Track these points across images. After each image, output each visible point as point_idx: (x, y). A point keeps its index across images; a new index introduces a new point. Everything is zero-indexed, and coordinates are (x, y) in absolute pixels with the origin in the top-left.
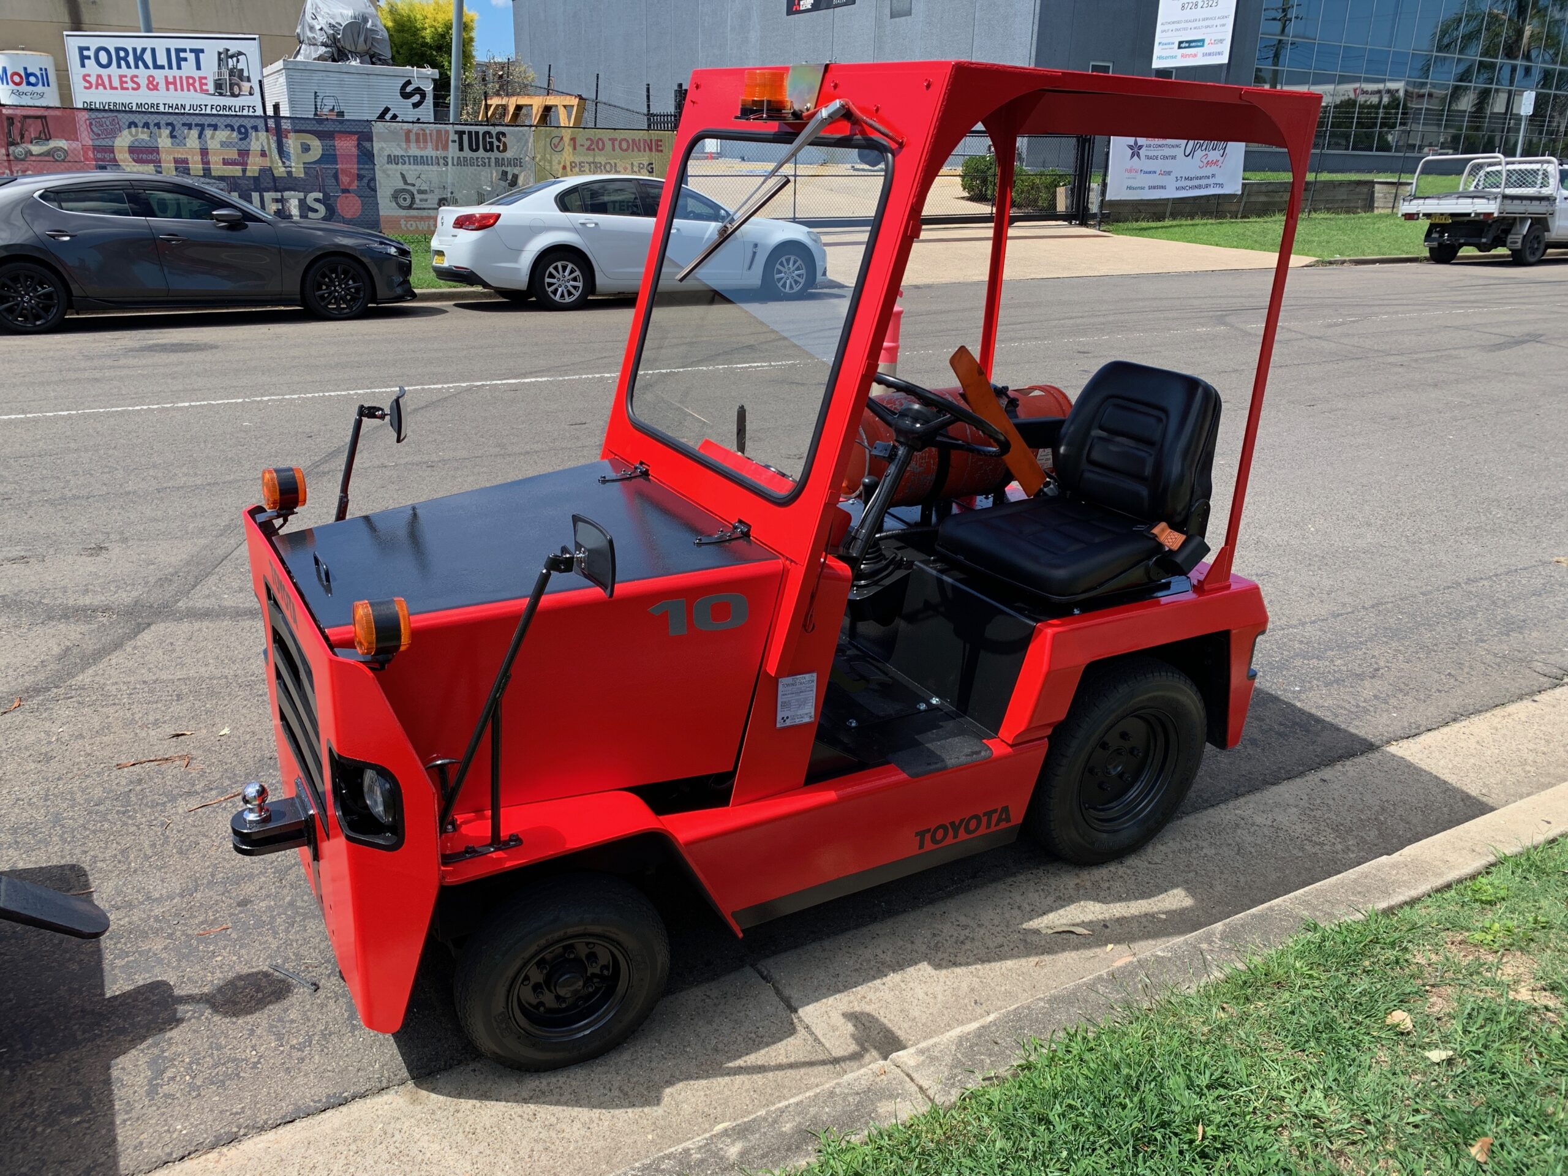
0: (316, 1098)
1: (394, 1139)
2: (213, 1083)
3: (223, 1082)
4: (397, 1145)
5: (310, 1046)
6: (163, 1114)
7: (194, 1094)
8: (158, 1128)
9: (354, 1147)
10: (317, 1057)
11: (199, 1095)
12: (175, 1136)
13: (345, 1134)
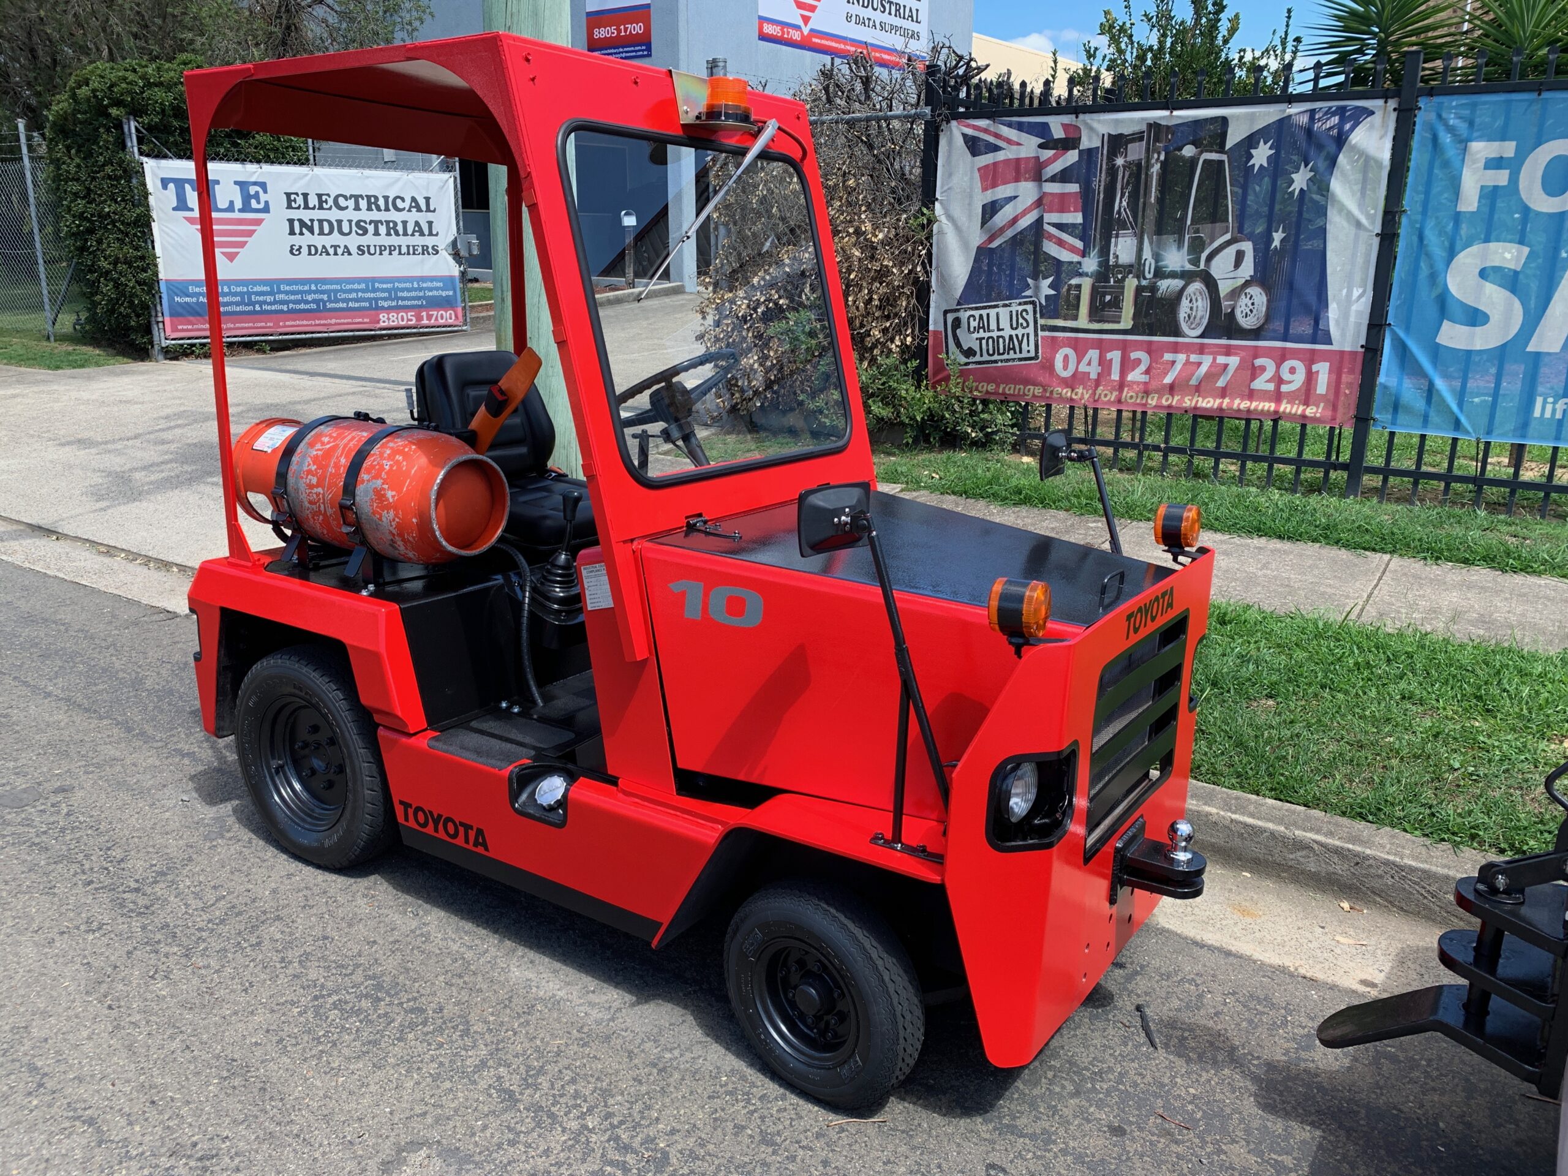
0: (1210, 952)
1: (1184, 911)
2: (1273, 1004)
3: (1265, 1000)
5: (1184, 978)
7: (1290, 1007)
9: (1211, 921)
11: (1288, 1004)
12: (1322, 994)
13: (1211, 929)
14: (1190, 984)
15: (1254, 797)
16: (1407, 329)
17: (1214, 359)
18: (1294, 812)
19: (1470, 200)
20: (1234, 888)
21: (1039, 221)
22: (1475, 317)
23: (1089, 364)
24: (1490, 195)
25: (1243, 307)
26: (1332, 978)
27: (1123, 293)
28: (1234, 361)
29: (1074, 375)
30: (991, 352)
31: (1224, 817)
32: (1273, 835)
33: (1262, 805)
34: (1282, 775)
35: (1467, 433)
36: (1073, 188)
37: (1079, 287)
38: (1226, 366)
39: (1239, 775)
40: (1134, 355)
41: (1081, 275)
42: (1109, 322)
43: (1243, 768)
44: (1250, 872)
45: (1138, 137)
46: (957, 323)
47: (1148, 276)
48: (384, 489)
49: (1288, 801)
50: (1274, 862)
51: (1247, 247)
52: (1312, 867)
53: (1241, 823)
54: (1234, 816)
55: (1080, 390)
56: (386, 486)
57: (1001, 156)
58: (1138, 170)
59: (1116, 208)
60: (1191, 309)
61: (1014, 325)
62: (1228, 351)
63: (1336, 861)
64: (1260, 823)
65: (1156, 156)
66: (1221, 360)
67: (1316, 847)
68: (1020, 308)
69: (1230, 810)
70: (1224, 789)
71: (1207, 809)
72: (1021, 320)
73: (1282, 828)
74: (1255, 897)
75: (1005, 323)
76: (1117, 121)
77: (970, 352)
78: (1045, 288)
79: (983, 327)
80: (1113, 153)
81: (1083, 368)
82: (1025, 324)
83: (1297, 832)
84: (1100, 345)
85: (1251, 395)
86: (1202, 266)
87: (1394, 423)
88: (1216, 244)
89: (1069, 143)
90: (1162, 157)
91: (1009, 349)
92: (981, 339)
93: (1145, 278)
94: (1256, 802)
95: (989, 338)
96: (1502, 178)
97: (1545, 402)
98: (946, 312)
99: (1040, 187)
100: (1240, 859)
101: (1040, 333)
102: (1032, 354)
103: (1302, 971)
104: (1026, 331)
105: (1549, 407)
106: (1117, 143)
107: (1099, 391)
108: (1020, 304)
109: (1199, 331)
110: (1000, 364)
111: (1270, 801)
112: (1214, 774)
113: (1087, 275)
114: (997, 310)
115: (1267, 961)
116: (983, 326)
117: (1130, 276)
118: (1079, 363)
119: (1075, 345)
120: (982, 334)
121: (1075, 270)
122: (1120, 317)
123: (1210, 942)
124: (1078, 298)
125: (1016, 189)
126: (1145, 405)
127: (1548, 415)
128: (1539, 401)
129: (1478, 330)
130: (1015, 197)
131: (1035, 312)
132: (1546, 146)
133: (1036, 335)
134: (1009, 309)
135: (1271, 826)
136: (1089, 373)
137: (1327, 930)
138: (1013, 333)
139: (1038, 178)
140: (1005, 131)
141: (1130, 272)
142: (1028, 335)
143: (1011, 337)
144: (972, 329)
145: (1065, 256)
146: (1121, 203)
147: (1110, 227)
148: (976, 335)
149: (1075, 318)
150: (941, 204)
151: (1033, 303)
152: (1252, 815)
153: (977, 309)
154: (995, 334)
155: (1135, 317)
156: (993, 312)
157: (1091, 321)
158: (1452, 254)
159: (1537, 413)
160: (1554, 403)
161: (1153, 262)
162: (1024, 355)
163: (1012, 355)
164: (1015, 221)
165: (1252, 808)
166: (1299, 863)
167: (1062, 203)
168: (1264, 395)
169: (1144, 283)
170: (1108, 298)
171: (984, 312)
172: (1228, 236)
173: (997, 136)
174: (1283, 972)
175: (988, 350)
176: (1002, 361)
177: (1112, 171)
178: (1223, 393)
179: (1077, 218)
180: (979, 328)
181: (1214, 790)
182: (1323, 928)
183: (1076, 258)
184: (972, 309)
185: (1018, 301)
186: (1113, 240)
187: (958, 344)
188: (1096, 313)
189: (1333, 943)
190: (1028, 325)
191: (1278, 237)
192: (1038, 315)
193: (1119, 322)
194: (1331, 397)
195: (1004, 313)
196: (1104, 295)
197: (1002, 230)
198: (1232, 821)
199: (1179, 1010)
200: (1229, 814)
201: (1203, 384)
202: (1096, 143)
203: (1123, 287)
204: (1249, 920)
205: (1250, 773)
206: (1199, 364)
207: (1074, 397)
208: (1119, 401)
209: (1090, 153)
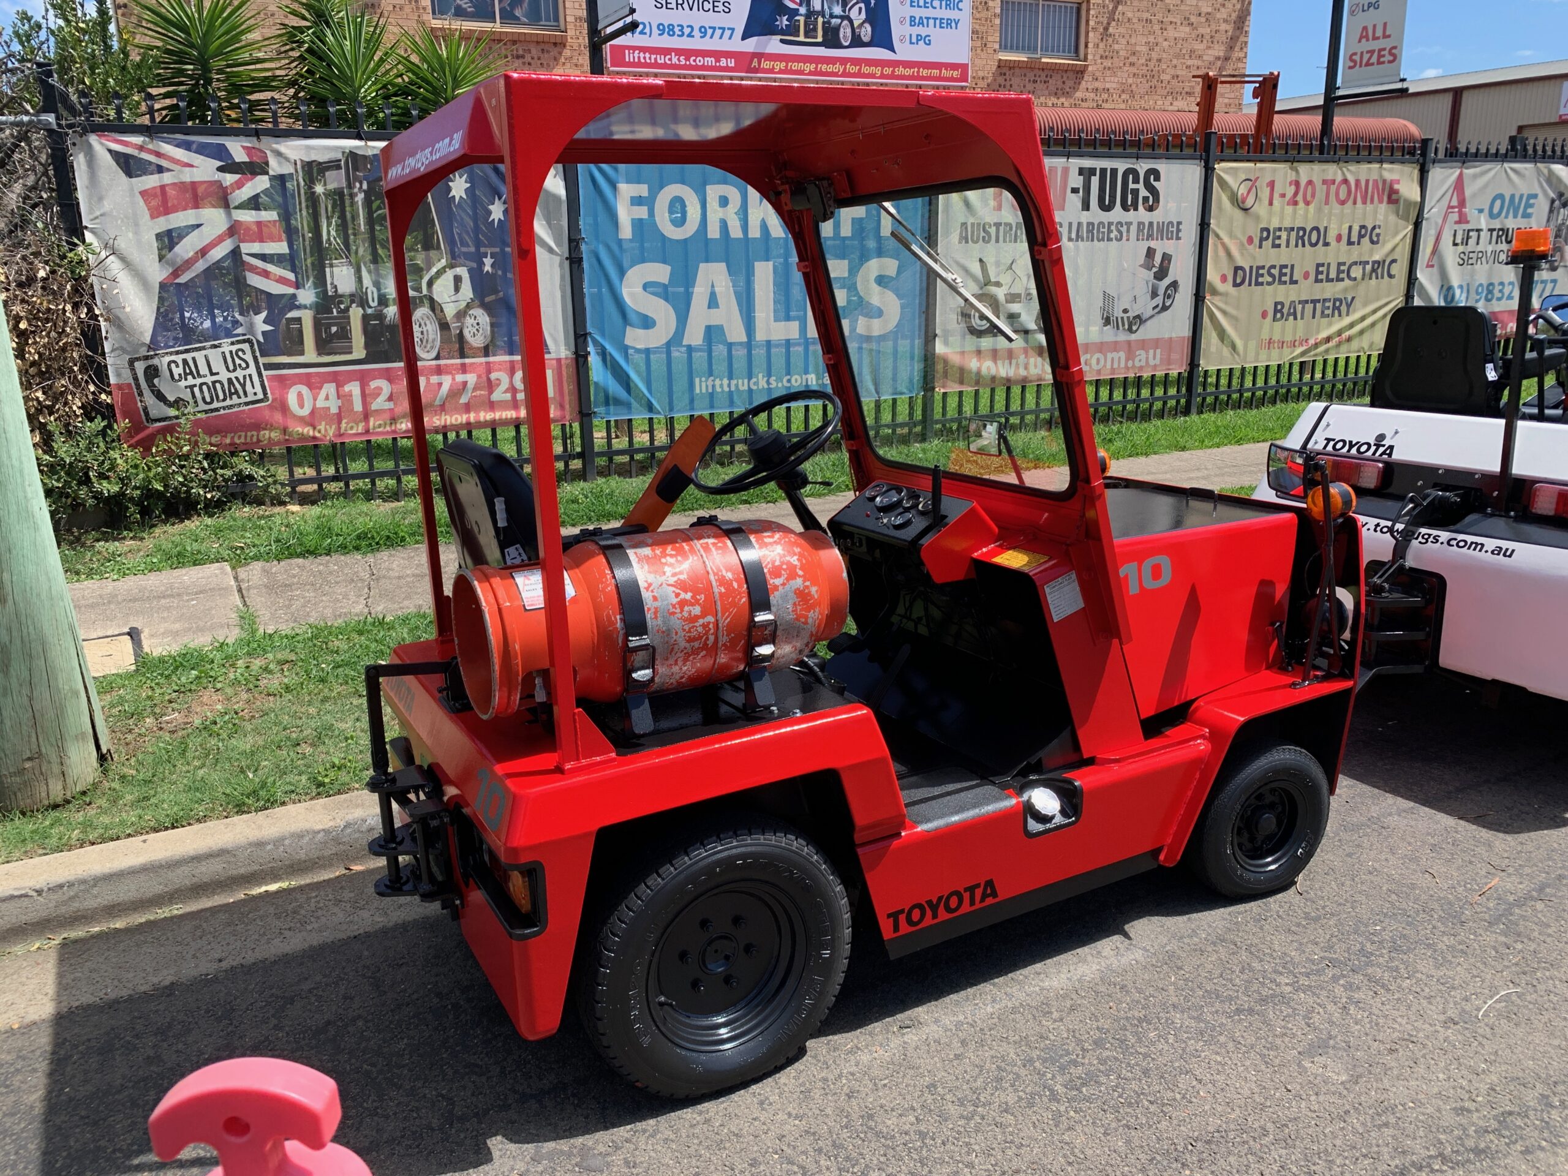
16: (603, 335)
17: (454, 379)
19: (626, 232)
21: (235, 253)
22: (647, 323)
23: (327, 398)
24: (638, 224)
25: (470, 328)
27: (349, 323)
28: (471, 378)
29: (313, 413)
30: (208, 399)
35: (659, 413)
36: (270, 216)
37: (299, 320)
38: (465, 383)
40: (374, 384)
41: (299, 307)
42: (340, 353)
45: (334, 165)
46: (152, 372)
47: (372, 304)
48: (807, 587)
51: (463, 271)
55: (322, 427)
56: (808, 583)
57: (167, 178)
58: (339, 198)
59: (325, 237)
60: (422, 333)
61: (231, 367)
62: (464, 369)
65: (358, 185)
66: (460, 378)
68: (234, 348)
72: (238, 361)
75: (218, 365)
76: (308, 147)
77: (178, 403)
78: (260, 323)
79: (191, 373)
80: (311, 181)
81: (321, 403)
82: (244, 365)
84: (335, 378)
85: (492, 406)
86: (425, 291)
87: (608, 413)
88: (434, 270)
89: (254, 168)
90: (365, 186)
91: (231, 394)
92: (192, 387)
93: (370, 307)
95: (201, 385)
96: (642, 212)
97: (701, 381)
98: (131, 362)
99: (229, 215)
101: (265, 373)
102: (260, 396)
104: (247, 372)
105: (704, 385)
106: (313, 170)
107: (343, 425)
108: (233, 343)
109: (434, 354)
110: (222, 412)
113: (305, 307)
114: (204, 352)
116: (190, 370)
117: (354, 305)
118: (315, 399)
119: (307, 381)
120: (191, 381)
121: (291, 302)
122: (351, 347)
124: (300, 331)
125: (197, 217)
126: (394, 432)
127: (704, 390)
128: (697, 380)
129: (650, 331)
130: (199, 226)
131: (253, 352)
132: (666, 189)
133: (260, 375)
134: (220, 350)
136: (328, 408)
138: (232, 375)
139: (225, 204)
140: (167, 149)
141: (352, 302)
142: (250, 376)
143: (230, 381)
144: (177, 377)
145: (276, 289)
146: (329, 232)
147: (321, 256)
148: (183, 383)
149: (302, 353)
150: (92, 231)
151: (249, 341)
153: (177, 353)
154: (209, 379)
155: (367, 346)
156: (199, 356)
157: (319, 354)
158: (622, 273)
159: (697, 391)
160: (706, 381)
161: (375, 290)
162: (251, 398)
163: (235, 400)
164: (203, 252)
167: (260, 233)
168: (503, 405)
169: (369, 311)
170: (334, 329)
171: (188, 357)
172: (443, 262)
173: (158, 154)
175: (204, 399)
176: (224, 408)
177: (313, 199)
178: (467, 408)
179: (282, 248)
180: (186, 374)
183: (291, 291)
184: (171, 353)
185: (229, 340)
186: (328, 270)
187: (160, 396)
188: (322, 346)
190: (248, 366)
191: (488, 262)
192: (258, 354)
193: (351, 353)
194: (558, 399)
195: (215, 356)
196: (329, 326)
197: (188, 264)
201: (447, 404)
202: (287, 169)
203: (349, 317)
206: (440, 385)
207: (317, 435)
208: (367, 432)
209: (281, 179)
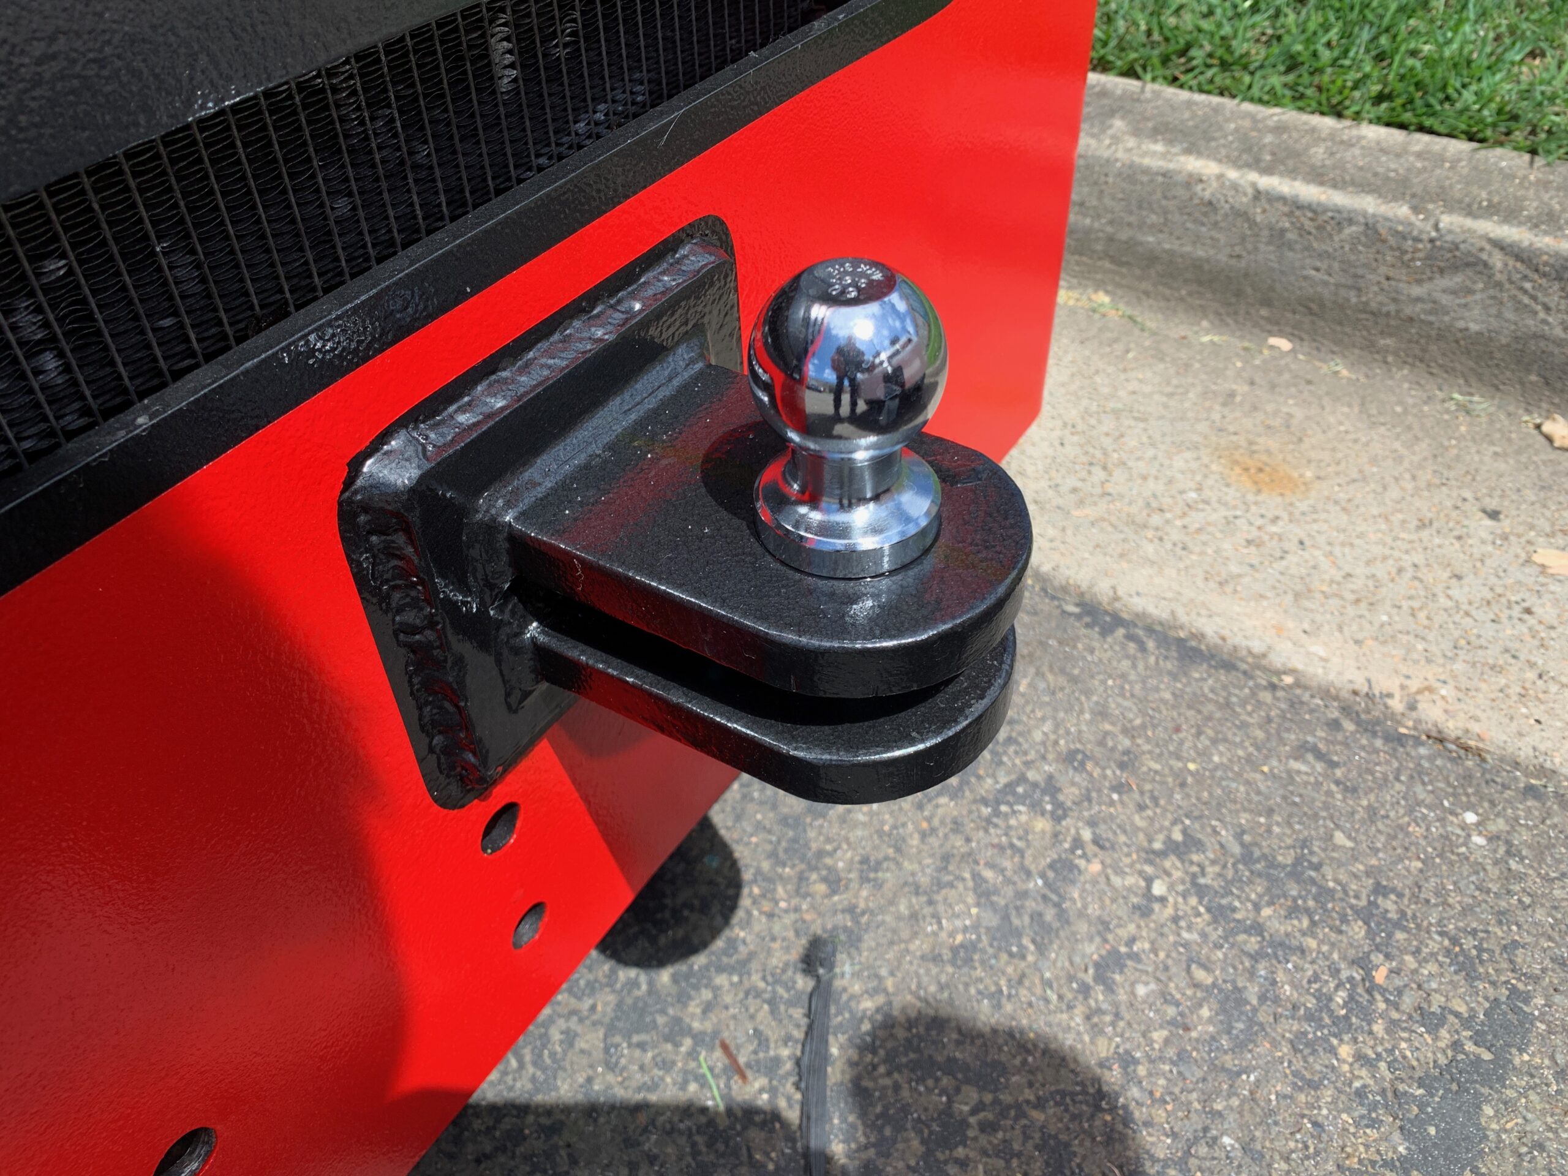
0: (1132, 647)
1: (1079, 484)
2: (1324, 894)
3: (1295, 873)
4: (1084, 474)
5: (1022, 779)
6: (1502, 917)
7: (1389, 904)
8: (1534, 883)
9: (1156, 519)
10: (1038, 736)
11: (1380, 890)
12: (1501, 825)
13: (1150, 549)
14: (1036, 807)
15: (1328, 122)
18: (1439, 159)
20: (1242, 388)
26: (1535, 738)
31: (1235, 187)
32: (1371, 228)
33: (1348, 144)
34: (1414, 53)
39: (1293, 64)
43: (1308, 42)
44: (1290, 336)
49: (1421, 129)
50: (1365, 308)
52: (1474, 321)
53: (1283, 199)
54: (1266, 182)
63: (1554, 300)
64: (1339, 198)
67: (1497, 260)
69: (1256, 164)
70: (1247, 106)
71: (1193, 164)
73: (1403, 211)
74: (1299, 413)
83: (1447, 221)
94: (1332, 136)
100: (1267, 302)
103: (1432, 713)
111: (1373, 133)
112: (1225, 65)
115: (1317, 672)
123: (1139, 604)
135: (1369, 204)
137: (1506, 525)
152: (1317, 176)
165: (1318, 153)
166: (1437, 309)
174: (1369, 727)
181: (1217, 110)
182: (1494, 515)
189: (1529, 575)
198: (1258, 194)
199: (963, 954)
200: (1253, 176)
204: (1271, 502)
205: (1326, 55)
